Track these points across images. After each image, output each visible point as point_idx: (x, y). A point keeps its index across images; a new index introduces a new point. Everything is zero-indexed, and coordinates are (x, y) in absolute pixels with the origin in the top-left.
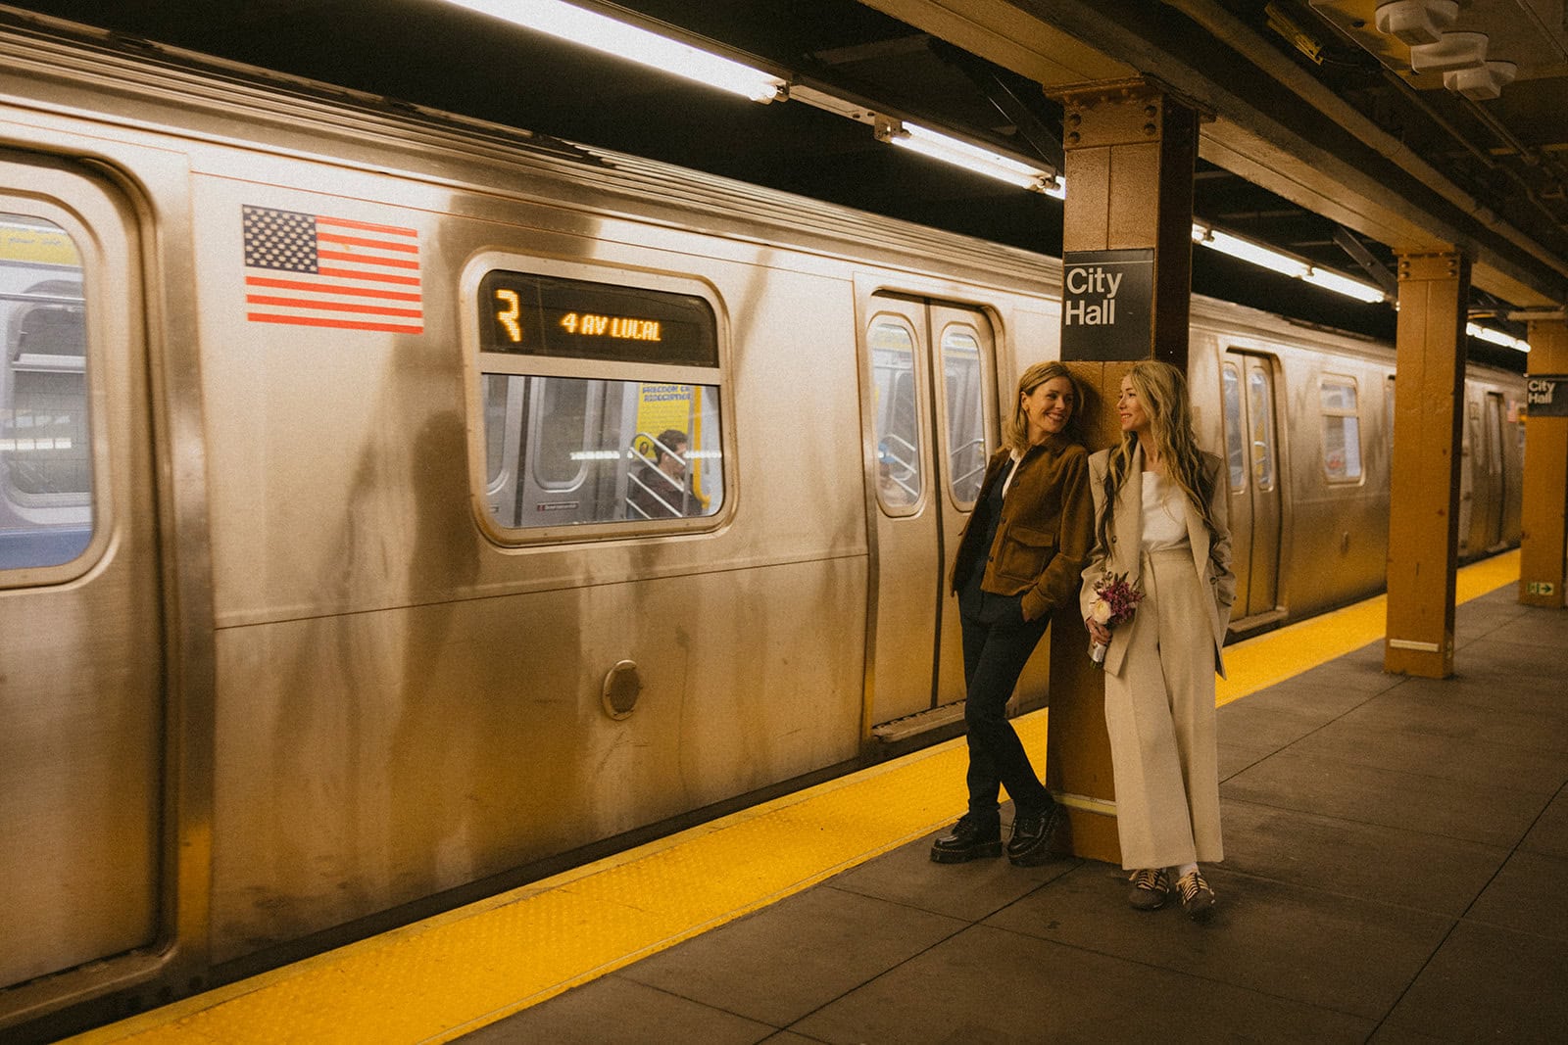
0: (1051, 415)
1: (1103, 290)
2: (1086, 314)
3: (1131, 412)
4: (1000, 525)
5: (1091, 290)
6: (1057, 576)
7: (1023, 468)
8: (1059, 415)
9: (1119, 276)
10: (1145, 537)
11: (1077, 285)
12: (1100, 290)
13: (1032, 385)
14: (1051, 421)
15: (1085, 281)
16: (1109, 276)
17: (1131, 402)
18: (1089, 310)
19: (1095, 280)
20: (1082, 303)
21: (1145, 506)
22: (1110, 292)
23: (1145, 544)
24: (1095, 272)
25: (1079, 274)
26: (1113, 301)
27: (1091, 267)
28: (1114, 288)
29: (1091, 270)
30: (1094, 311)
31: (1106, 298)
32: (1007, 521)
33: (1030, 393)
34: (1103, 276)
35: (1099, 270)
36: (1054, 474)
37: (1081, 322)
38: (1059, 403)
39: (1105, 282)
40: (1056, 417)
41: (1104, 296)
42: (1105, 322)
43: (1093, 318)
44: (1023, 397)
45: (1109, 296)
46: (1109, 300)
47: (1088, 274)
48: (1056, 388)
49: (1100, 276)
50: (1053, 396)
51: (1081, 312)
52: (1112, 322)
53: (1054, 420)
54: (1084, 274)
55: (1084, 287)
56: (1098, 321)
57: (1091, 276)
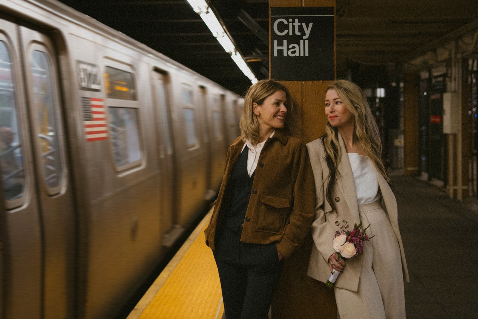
0: (278, 117)
1: (299, 34)
2: (288, 49)
3: (339, 115)
4: (252, 195)
5: (291, 33)
6: (297, 227)
7: (264, 154)
8: (282, 116)
9: (311, 25)
10: (359, 196)
11: (281, 30)
12: (297, 33)
13: (262, 97)
14: (279, 121)
15: (287, 27)
16: (304, 24)
17: (339, 108)
18: (290, 46)
19: (294, 27)
20: (285, 42)
21: (355, 176)
22: (305, 35)
23: (358, 200)
24: (294, 22)
25: (282, 22)
26: (307, 42)
27: (291, 18)
28: (308, 32)
29: (291, 20)
30: (294, 47)
31: (302, 39)
32: (258, 192)
33: (261, 102)
34: (300, 24)
35: (297, 20)
36: (287, 157)
37: (285, 55)
38: (283, 108)
39: (301, 29)
40: (281, 118)
41: (300, 37)
42: (302, 55)
43: (294, 52)
44: (254, 106)
45: (304, 38)
46: (304, 40)
47: (289, 22)
48: (280, 98)
49: (297, 24)
50: (277, 103)
51: (284, 48)
52: (307, 54)
53: (281, 120)
54: (286, 22)
55: (286, 32)
56: (297, 54)
57: (291, 25)
